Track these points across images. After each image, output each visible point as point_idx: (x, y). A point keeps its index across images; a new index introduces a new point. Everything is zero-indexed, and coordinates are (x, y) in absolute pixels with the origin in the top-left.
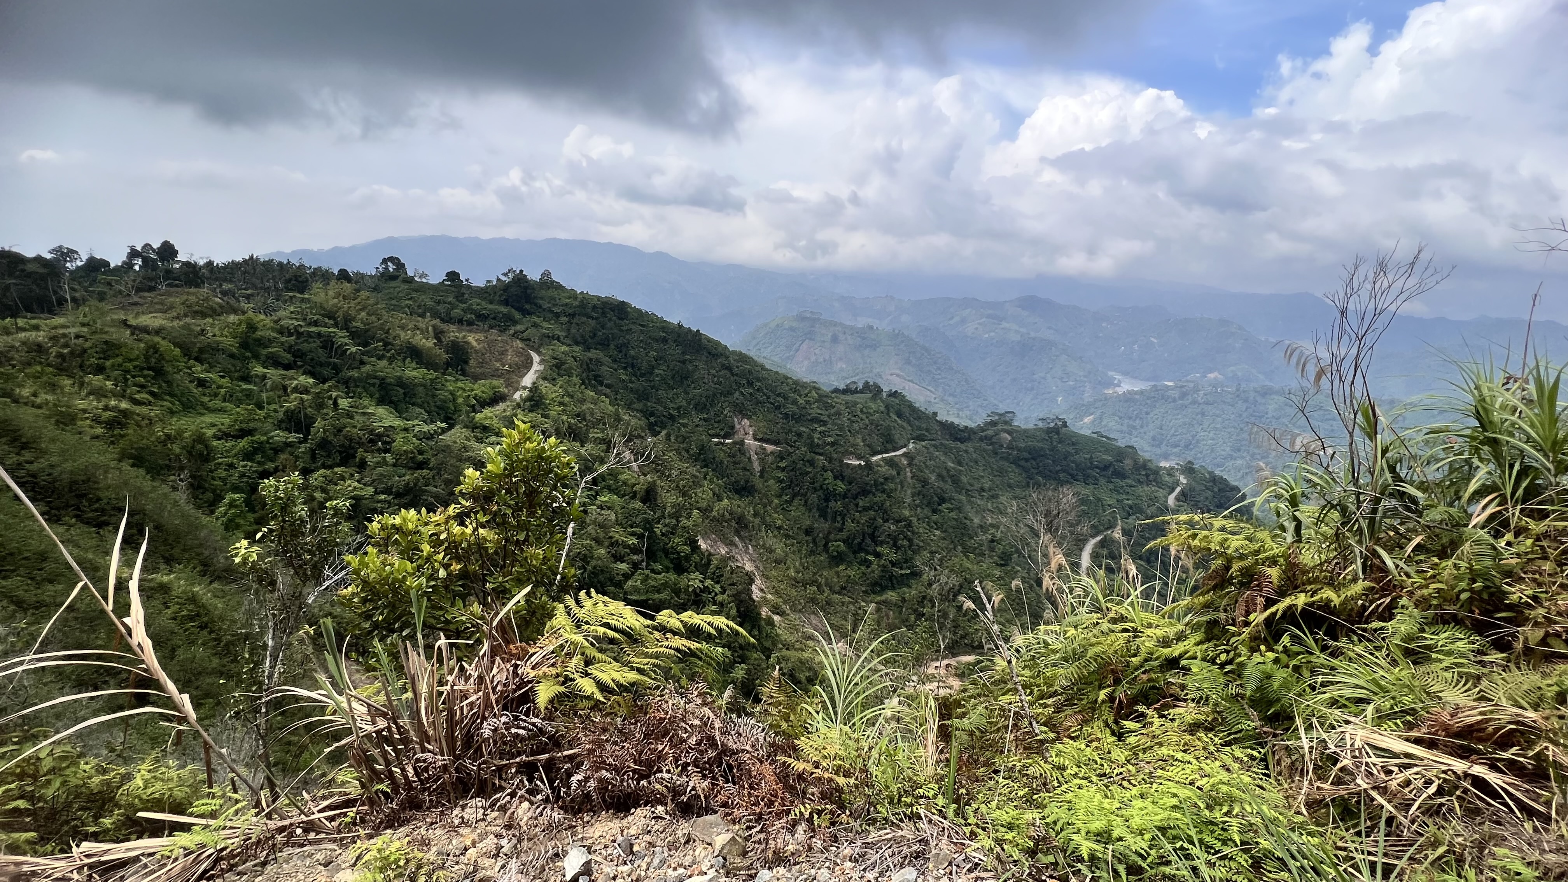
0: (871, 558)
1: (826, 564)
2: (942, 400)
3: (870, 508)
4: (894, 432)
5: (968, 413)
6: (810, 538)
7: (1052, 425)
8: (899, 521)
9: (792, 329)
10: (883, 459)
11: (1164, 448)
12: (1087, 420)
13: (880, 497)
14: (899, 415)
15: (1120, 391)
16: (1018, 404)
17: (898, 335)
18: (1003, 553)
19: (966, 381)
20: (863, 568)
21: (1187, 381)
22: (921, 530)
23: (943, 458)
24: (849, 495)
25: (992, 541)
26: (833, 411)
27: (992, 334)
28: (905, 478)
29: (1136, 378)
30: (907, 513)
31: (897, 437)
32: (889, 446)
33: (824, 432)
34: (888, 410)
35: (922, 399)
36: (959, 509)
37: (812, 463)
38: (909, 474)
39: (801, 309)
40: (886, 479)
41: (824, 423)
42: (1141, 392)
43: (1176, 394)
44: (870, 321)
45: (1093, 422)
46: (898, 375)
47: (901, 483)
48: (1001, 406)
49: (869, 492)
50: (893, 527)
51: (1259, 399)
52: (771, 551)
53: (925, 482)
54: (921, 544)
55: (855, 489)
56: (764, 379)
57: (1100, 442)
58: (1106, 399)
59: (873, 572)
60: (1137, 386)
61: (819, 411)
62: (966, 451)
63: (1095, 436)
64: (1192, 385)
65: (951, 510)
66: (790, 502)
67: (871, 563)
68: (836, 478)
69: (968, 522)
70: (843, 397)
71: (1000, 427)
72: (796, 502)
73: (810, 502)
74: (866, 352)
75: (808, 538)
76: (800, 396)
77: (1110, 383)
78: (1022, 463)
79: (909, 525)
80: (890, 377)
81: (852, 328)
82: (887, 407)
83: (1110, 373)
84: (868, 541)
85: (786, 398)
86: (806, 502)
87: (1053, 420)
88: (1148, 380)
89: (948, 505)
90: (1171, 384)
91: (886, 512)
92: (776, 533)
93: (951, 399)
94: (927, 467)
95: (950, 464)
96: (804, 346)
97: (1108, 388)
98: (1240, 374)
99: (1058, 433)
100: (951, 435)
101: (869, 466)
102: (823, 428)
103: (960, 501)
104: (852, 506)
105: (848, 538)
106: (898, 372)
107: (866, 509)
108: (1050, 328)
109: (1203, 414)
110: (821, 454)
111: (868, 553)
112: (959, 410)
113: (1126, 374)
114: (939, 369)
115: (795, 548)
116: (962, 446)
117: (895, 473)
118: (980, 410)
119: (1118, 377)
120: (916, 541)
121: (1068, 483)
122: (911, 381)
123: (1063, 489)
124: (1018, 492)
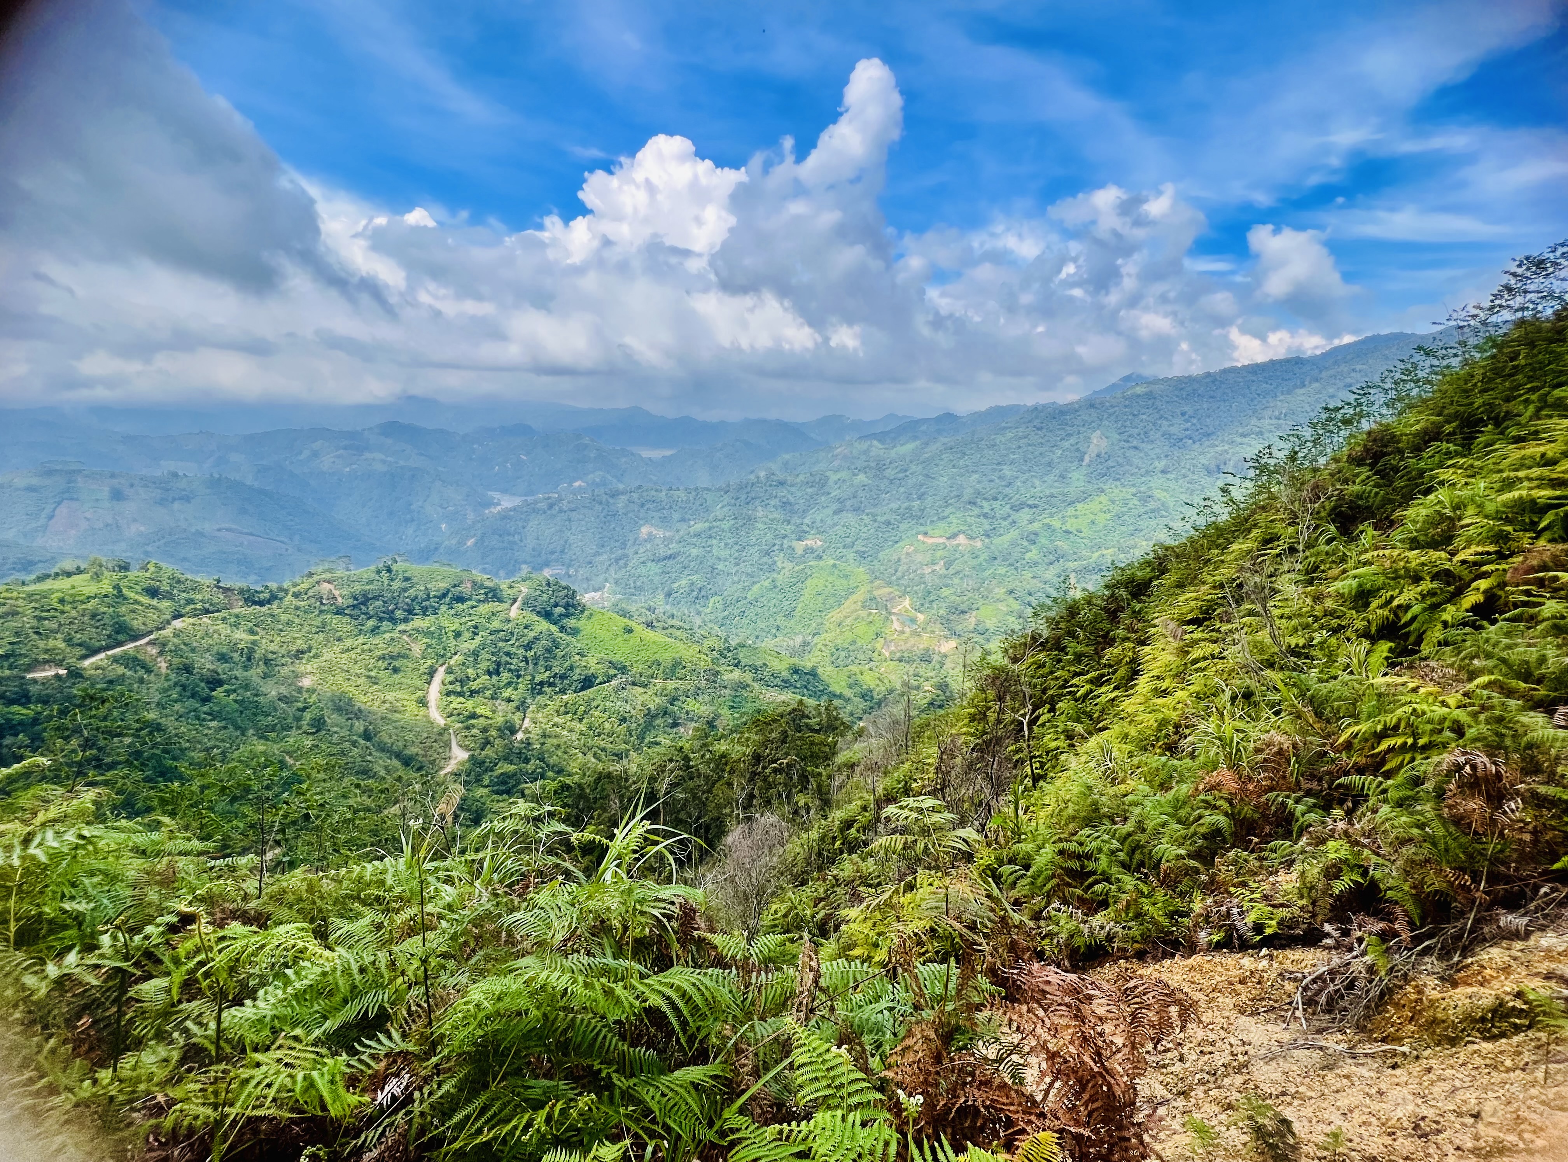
2: (299, 550)
4: (129, 617)
10: (109, 657)
14: (154, 592)
15: (500, 509)
23: (226, 631)
27: (354, 467)
29: (513, 494)
34: (120, 591)
35: (269, 552)
36: (246, 687)
38: (163, 665)
42: (517, 508)
45: (476, 544)
46: (229, 530)
48: (378, 544)
58: (487, 519)
60: (517, 501)
69: (260, 699)
77: (490, 504)
78: (348, 611)
80: (217, 533)
81: (146, 478)
82: (117, 586)
83: (490, 494)
88: (521, 496)
93: (311, 546)
95: (238, 636)
97: (489, 508)
100: (246, 600)
108: (420, 455)
113: (504, 491)
119: (498, 496)
121: (406, 620)
122: (251, 534)
123: (402, 627)
124: (348, 643)
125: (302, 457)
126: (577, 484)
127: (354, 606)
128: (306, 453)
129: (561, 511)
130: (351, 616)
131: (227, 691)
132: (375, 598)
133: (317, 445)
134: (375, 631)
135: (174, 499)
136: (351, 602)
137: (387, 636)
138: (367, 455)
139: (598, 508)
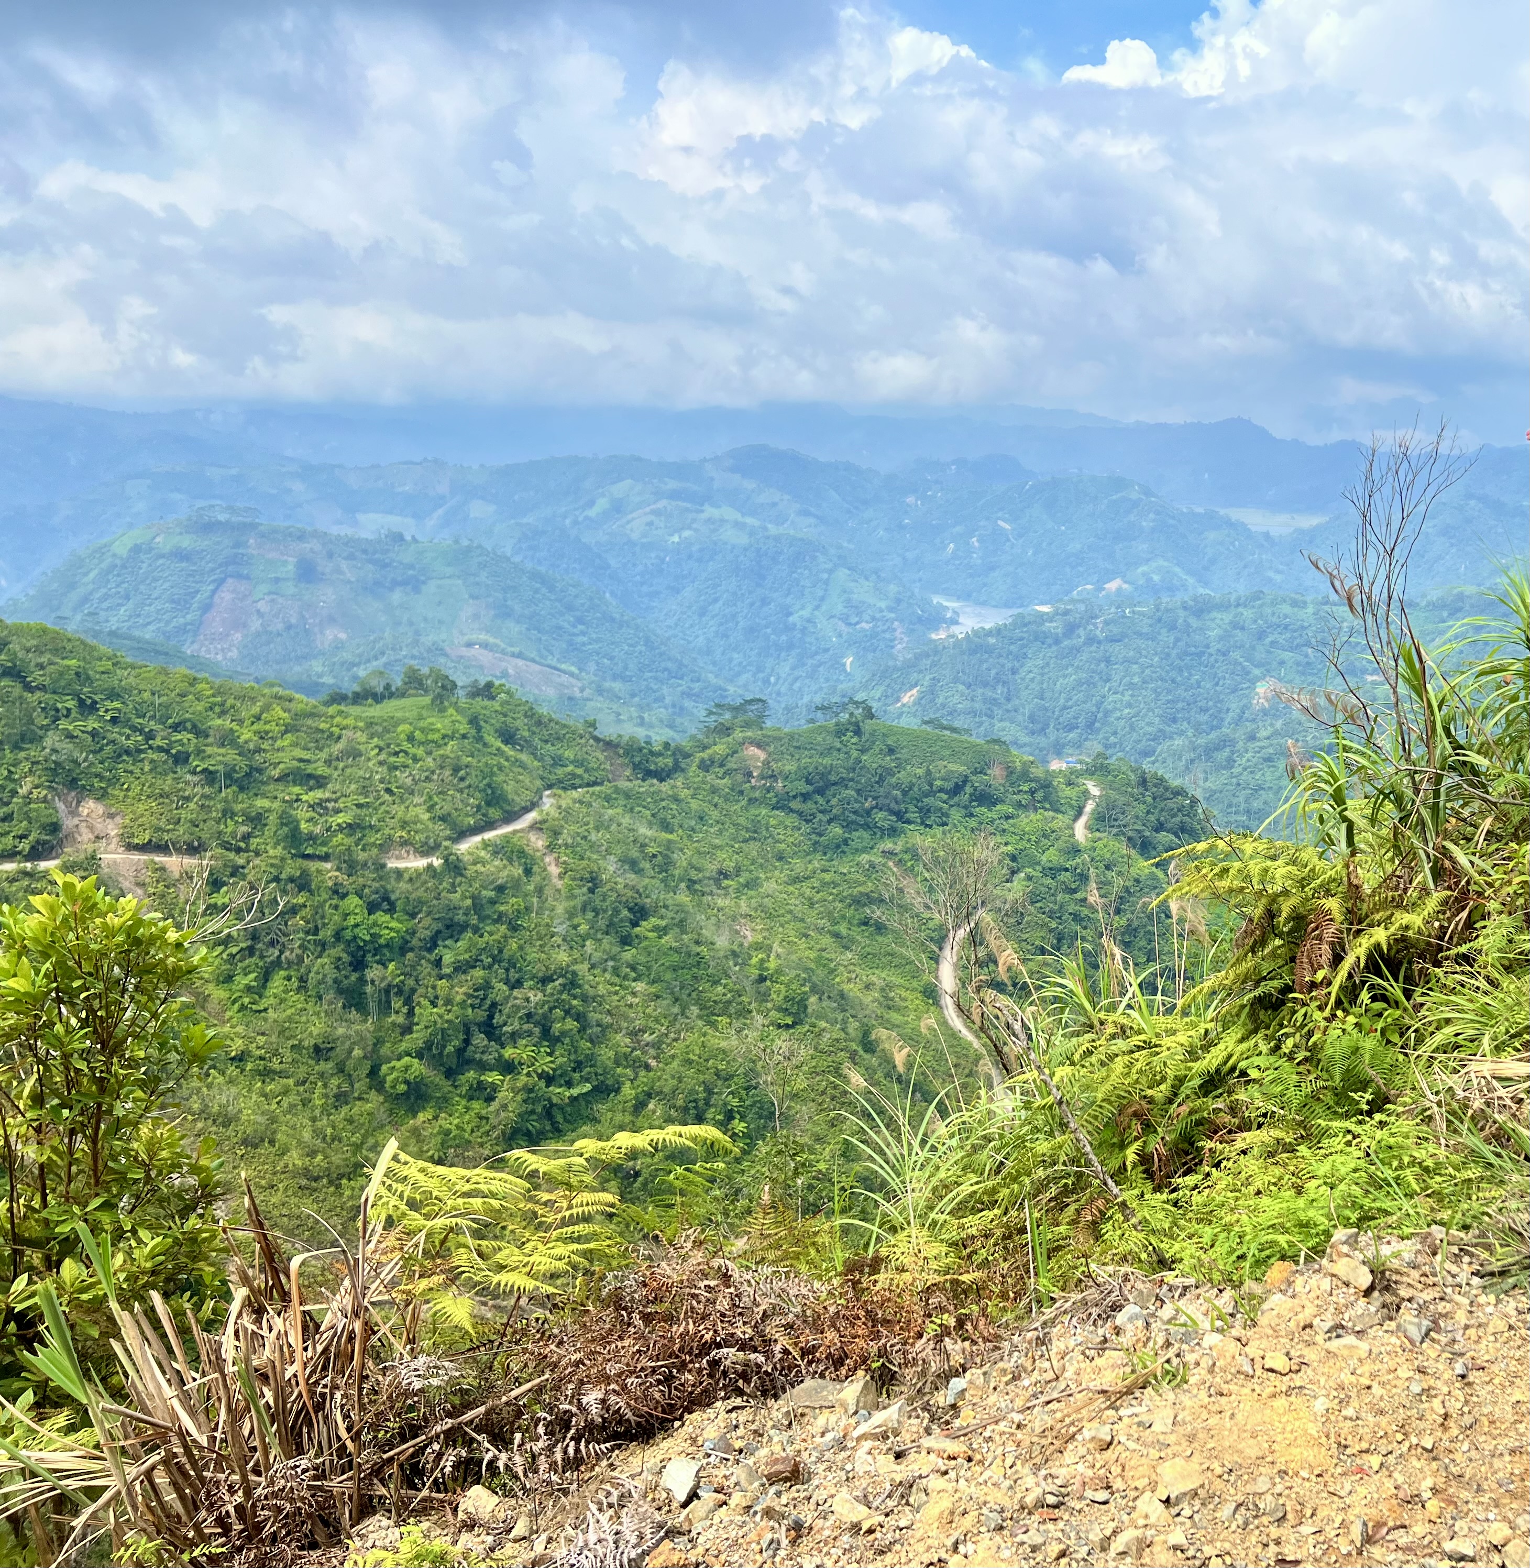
0: (493, 1077)
1: (382, 1115)
2: (600, 691)
3: (471, 965)
4: (500, 778)
5: (663, 713)
6: (327, 1066)
7: (844, 716)
8: (545, 980)
9: (181, 555)
10: (485, 845)
11: (1052, 734)
12: (908, 698)
13: (495, 933)
14: (508, 737)
15: (959, 631)
16: (766, 682)
17: (469, 549)
18: (787, 999)
19: (648, 642)
20: (476, 1105)
21: (1073, 601)
22: (602, 990)
23: (626, 820)
24: (415, 942)
25: (762, 979)
26: (337, 748)
27: (686, 533)
28: (546, 877)
29: (984, 604)
30: (562, 957)
31: (509, 788)
32: (494, 813)
33: (320, 804)
34: (479, 729)
35: (551, 692)
36: (681, 925)
37: (303, 883)
38: (554, 870)
39: (200, 503)
40: (501, 889)
41: (320, 782)
42: (998, 632)
43: (1055, 627)
44: (394, 522)
45: (918, 702)
46: (485, 646)
47: (540, 891)
48: (731, 689)
49: (464, 927)
50: (535, 997)
51: (1194, 622)
52: (226, 1120)
53: (593, 882)
54: (608, 1019)
55: (425, 926)
56: (129, 690)
57: (939, 738)
58: (936, 652)
59: (504, 1107)
60: (991, 619)
61: (299, 753)
62: (676, 799)
63: (928, 728)
64: (1082, 607)
65: (662, 931)
66: (258, 991)
67: (494, 1088)
68: (372, 908)
69: (703, 950)
70: (355, 710)
71: (738, 734)
72: (277, 983)
73: (313, 978)
74: (397, 596)
75: (324, 1066)
76: (241, 722)
77: (936, 619)
78: (794, 805)
79: (572, 983)
80: (464, 651)
81: (349, 542)
82: (474, 721)
83: (936, 599)
84: (479, 1040)
85: (198, 732)
86: (302, 980)
87: (844, 706)
88: (1007, 605)
89: (653, 921)
90: (1045, 609)
91: (512, 964)
92: (232, 1070)
93: (617, 686)
94: (592, 846)
95: (644, 831)
96: (225, 596)
97: (937, 629)
98: (1156, 578)
99: (858, 732)
100: (636, 767)
101: (454, 867)
102: (318, 794)
103: (680, 909)
104: (426, 968)
105: (429, 1045)
106: (483, 637)
107: (461, 968)
108: (806, 513)
109: (1108, 661)
110: (326, 858)
111: (483, 1067)
112: (641, 707)
113: (965, 596)
114: (580, 621)
115: (293, 1098)
116: (665, 787)
117: (518, 871)
118: (688, 704)
119: (952, 604)
120: (594, 1017)
121: (893, 832)
122: (520, 656)
123: (888, 845)
124: (798, 865)
125: (592, 513)
126: (1113, 586)
127: (805, 797)
128: (602, 504)
129: (1091, 640)
130: (800, 814)
131: (655, 929)
132: (842, 783)
133: (620, 489)
134: (840, 847)
135: (395, 584)
136: (803, 787)
137: (864, 858)
138: (710, 511)
139: (1165, 637)
